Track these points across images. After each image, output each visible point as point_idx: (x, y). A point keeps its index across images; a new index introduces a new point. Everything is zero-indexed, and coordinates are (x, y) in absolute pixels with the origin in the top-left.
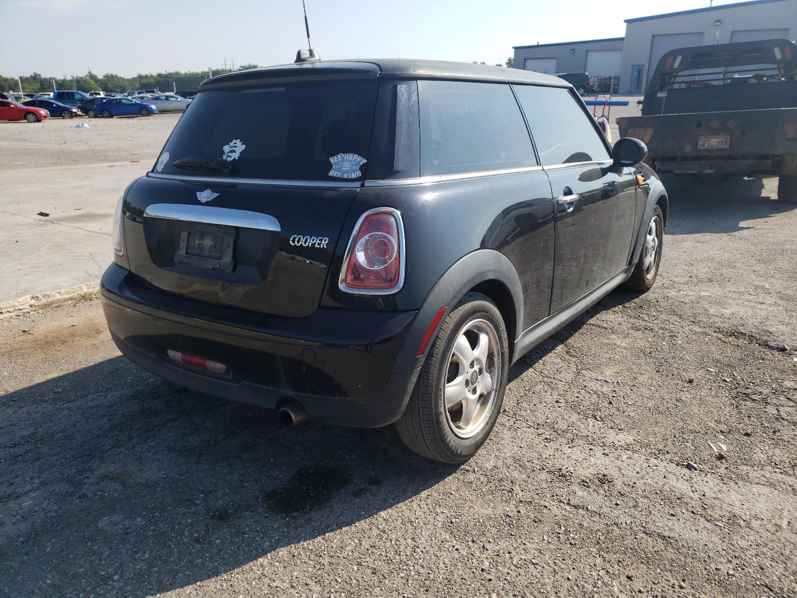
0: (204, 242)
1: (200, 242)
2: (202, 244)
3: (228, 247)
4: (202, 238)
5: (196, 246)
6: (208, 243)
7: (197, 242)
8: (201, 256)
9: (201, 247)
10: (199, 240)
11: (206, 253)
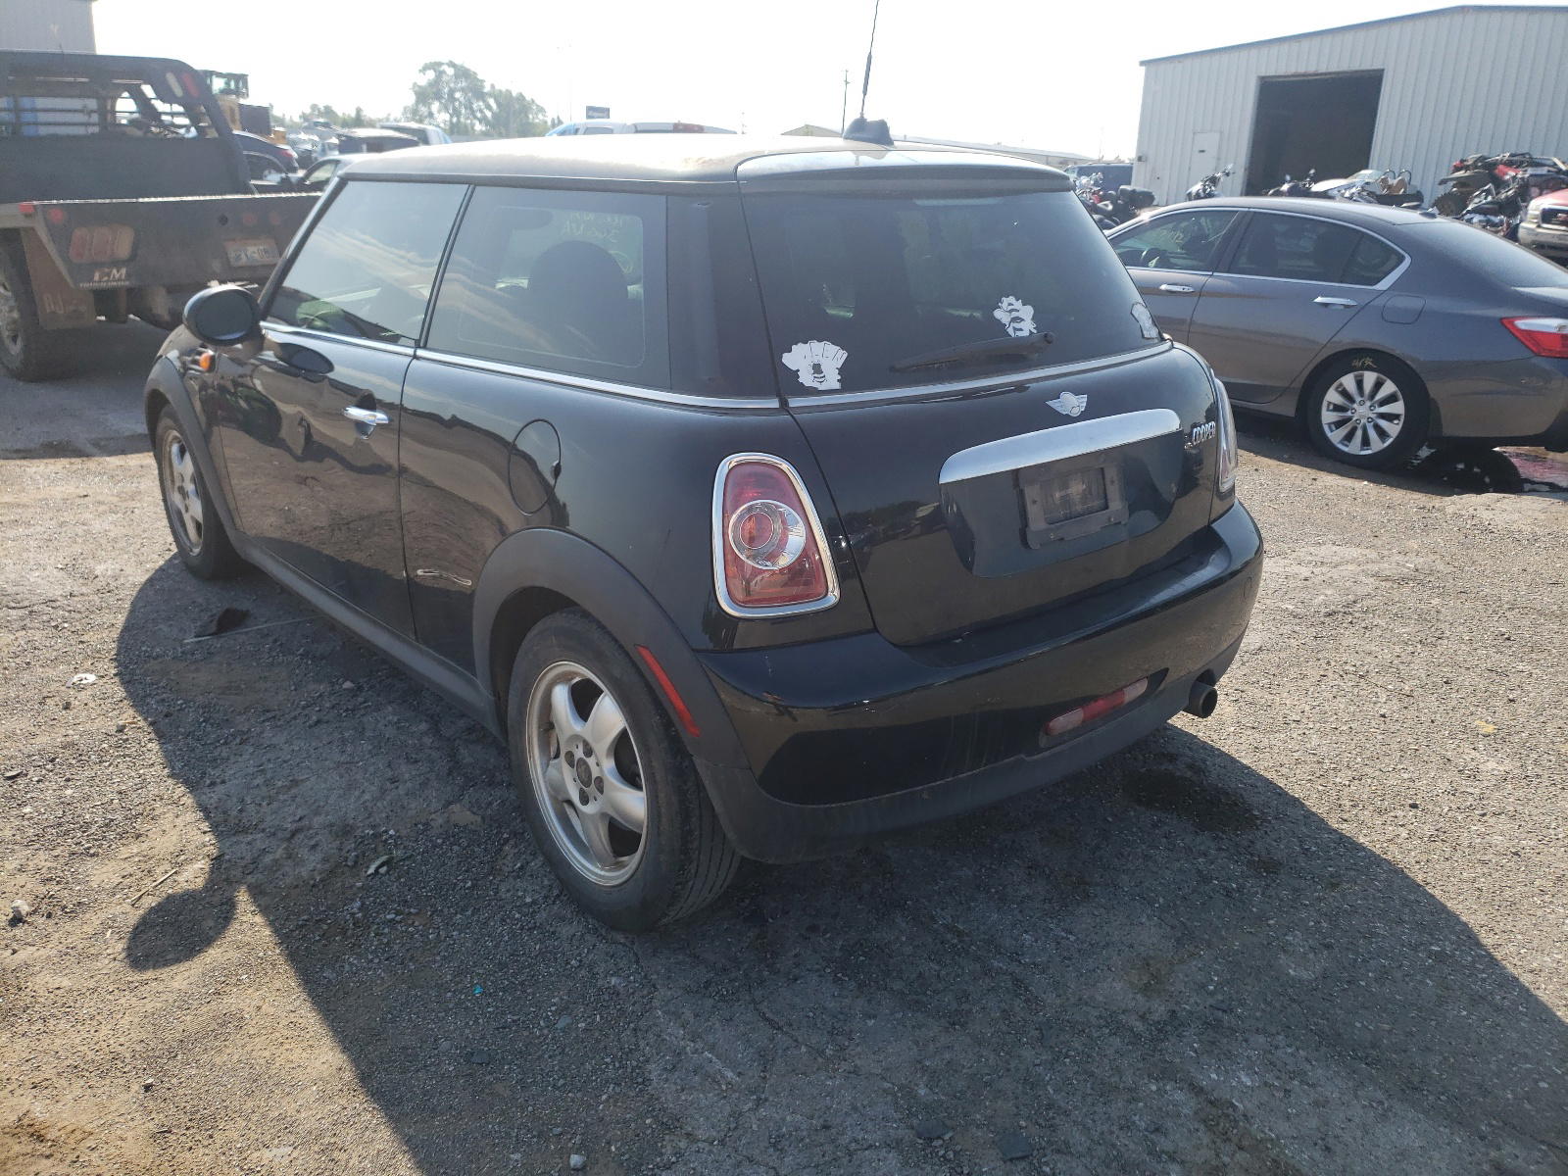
0: (1069, 491)
1: (1063, 493)
2: (1068, 495)
3: (1112, 482)
4: (1065, 486)
5: (1058, 502)
6: (1076, 488)
7: (1057, 495)
8: (1071, 518)
9: (1066, 501)
10: (1060, 491)
11: (1079, 508)
